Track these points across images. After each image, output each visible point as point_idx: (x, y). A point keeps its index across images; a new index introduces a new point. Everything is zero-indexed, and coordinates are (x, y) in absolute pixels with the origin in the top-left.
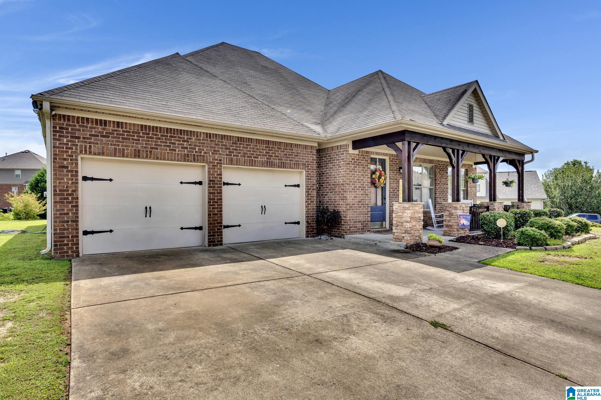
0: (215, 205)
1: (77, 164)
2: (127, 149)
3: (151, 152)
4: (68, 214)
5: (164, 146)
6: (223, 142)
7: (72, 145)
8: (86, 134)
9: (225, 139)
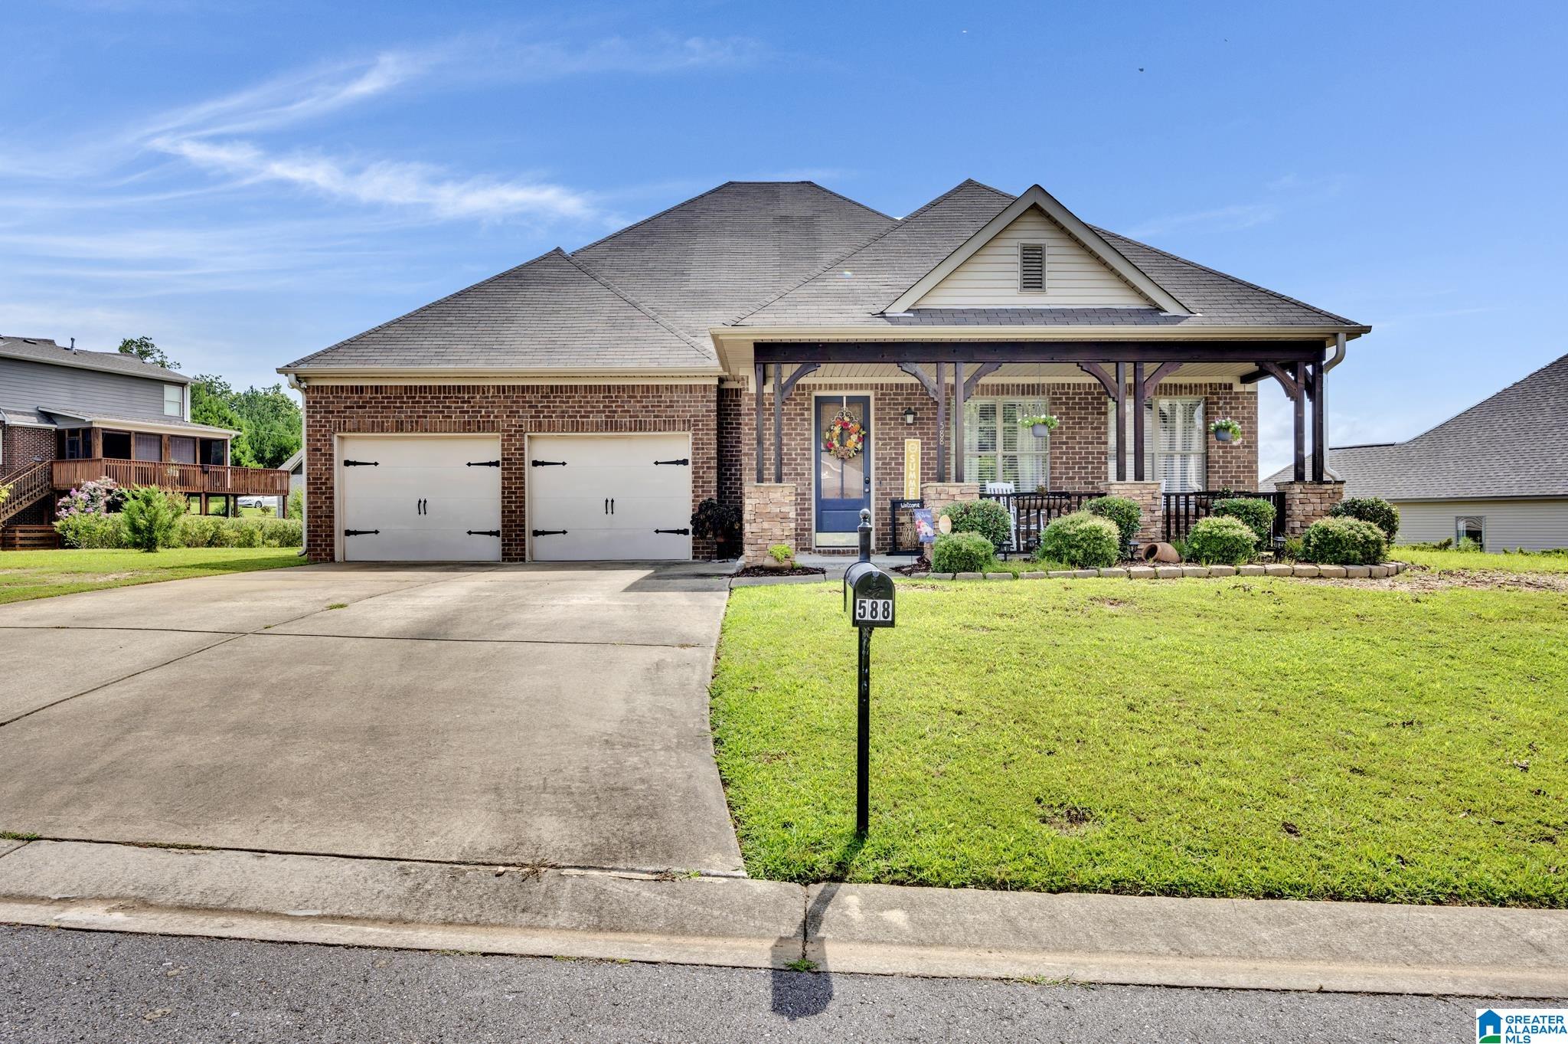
0: (511, 497)
1: (331, 445)
2: (388, 422)
3: (417, 422)
4: (321, 507)
5: (436, 412)
6: (525, 397)
7: (325, 422)
8: (341, 407)
9: (528, 392)
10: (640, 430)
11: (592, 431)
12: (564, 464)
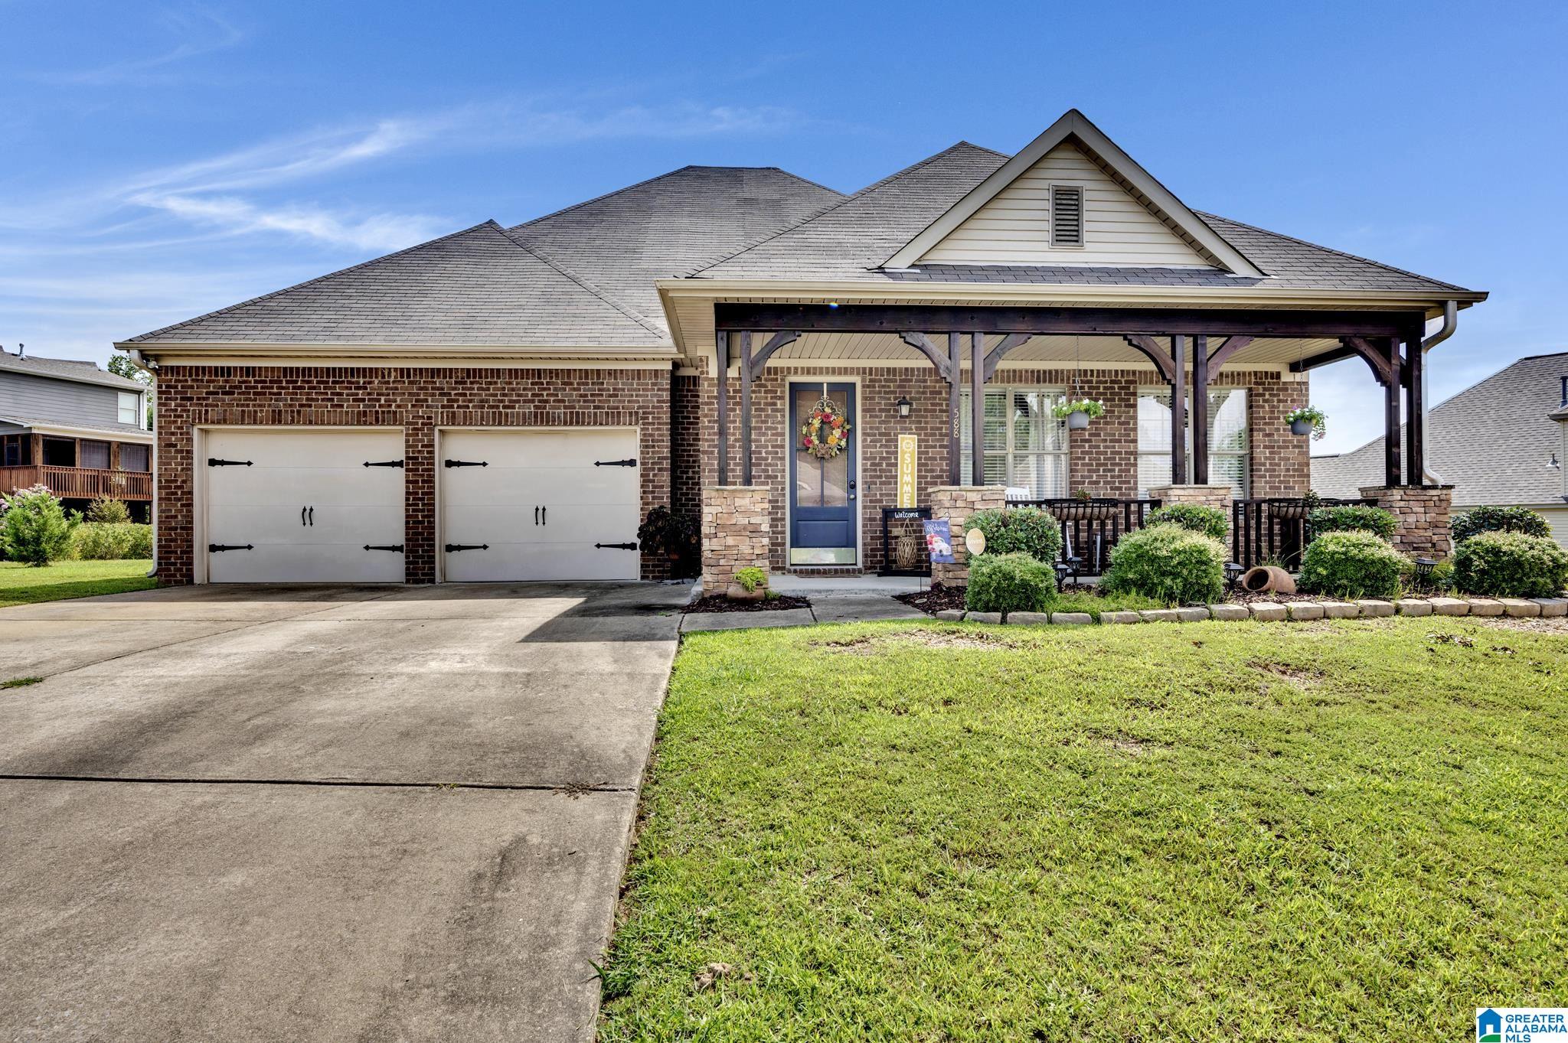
0: (418, 505)
1: (190, 440)
2: (262, 411)
3: (299, 412)
4: (176, 517)
5: (323, 400)
6: (435, 383)
7: (182, 411)
8: (201, 393)
9: (439, 377)
10: (578, 423)
11: (518, 425)
12: (484, 464)
